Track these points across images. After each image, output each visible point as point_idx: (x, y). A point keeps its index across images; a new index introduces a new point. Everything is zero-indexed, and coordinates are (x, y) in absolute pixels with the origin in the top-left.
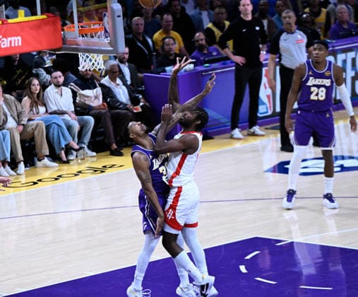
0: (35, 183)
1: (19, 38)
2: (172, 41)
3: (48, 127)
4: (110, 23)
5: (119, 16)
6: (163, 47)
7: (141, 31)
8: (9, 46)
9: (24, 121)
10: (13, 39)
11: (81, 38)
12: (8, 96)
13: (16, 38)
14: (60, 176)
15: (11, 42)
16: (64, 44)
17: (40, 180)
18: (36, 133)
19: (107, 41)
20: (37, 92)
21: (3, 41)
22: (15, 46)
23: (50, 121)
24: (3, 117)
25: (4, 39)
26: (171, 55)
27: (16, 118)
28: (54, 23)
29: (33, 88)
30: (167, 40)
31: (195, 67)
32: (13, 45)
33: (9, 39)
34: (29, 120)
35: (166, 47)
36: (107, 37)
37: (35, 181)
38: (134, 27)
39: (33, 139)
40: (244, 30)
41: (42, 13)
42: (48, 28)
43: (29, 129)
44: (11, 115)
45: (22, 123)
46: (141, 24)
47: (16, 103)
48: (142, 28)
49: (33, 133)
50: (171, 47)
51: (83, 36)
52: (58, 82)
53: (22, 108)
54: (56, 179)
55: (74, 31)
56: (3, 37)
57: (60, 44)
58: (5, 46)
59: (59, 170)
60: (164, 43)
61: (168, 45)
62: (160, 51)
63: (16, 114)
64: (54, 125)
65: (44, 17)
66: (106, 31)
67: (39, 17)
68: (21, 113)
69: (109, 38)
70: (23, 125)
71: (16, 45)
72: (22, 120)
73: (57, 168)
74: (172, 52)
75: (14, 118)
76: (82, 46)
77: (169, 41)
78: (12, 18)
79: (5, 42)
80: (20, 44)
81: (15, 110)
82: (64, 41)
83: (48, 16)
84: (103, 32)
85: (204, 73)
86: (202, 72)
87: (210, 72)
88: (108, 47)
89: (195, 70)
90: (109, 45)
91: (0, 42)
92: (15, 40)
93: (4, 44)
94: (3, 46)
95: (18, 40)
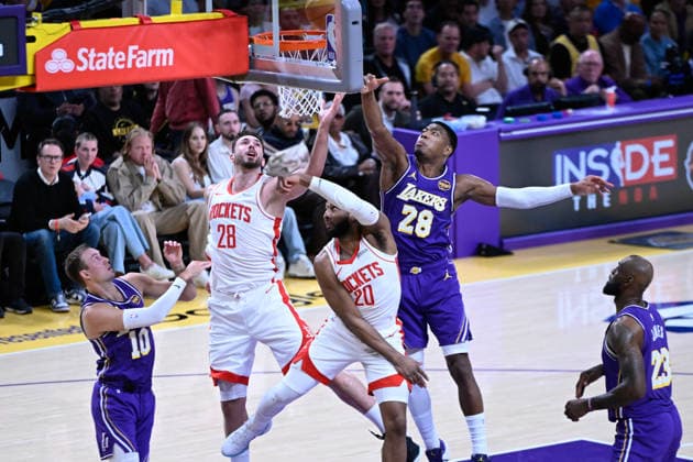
0: (182, 317)
1: (170, 51)
2: (451, 68)
4: (339, 32)
5: (355, 23)
6: (434, 80)
7: (390, 51)
8: (150, 65)
10: (159, 52)
11: (283, 59)
13: (164, 52)
15: (154, 58)
16: (251, 67)
17: (191, 313)
18: (192, 221)
19: (330, 67)
20: (201, 151)
21: (141, 55)
22: (161, 66)
25: (143, 52)
26: (449, 93)
28: (236, 28)
29: (193, 142)
30: (444, 65)
32: (158, 64)
33: (152, 52)
35: (440, 79)
36: (331, 60)
37: (184, 313)
38: (377, 41)
41: (216, 8)
42: (223, 37)
46: (391, 38)
48: (391, 45)
49: (187, 222)
50: (449, 78)
51: (287, 55)
52: (232, 131)
55: (271, 44)
56: (140, 49)
57: (243, 67)
58: (144, 65)
60: (437, 72)
61: (444, 75)
65: (219, 15)
66: (330, 48)
67: (210, 15)
69: (334, 62)
71: (164, 64)
74: (451, 88)
76: (285, 74)
77: (447, 68)
78: (159, 15)
79: (144, 58)
80: (171, 63)
82: (252, 61)
83: (226, 16)
84: (325, 49)
85: (502, 135)
86: (500, 131)
87: (515, 133)
88: (332, 78)
89: (487, 127)
90: (333, 75)
91: (135, 57)
92: (162, 55)
93: (141, 62)
94: (138, 65)
95: (168, 55)
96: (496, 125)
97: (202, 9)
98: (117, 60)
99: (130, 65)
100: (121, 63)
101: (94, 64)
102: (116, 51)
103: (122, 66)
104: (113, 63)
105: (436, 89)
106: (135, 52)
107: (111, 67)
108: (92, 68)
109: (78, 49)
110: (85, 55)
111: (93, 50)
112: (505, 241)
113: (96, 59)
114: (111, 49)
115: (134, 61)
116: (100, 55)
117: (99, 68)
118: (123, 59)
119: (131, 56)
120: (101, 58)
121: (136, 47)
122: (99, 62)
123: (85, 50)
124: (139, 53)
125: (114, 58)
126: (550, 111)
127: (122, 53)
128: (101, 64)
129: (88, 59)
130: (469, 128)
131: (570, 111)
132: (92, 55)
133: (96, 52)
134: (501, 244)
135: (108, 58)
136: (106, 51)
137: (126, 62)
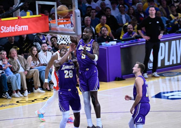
0: (33, 101)
1: (27, 26)
2: (105, 29)
3: (40, 72)
4: (74, 19)
5: (78, 16)
6: (101, 32)
7: (89, 24)
8: (21, 30)
9: (28, 69)
10: (24, 26)
12: (20, 56)
13: (25, 26)
14: (46, 98)
15: (22, 28)
16: (50, 30)
17: (36, 100)
18: (34, 75)
19: (72, 29)
20: (36, 54)
21: (19, 28)
22: (25, 30)
23: (41, 69)
24: (17, 67)
26: (105, 36)
27: (24, 67)
28: (45, 19)
29: (34, 52)
30: (103, 28)
31: (117, 43)
32: (24, 30)
33: (22, 27)
34: (31, 68)
35: (102, 32)
36: (72, 27)
38: (85, 22)
39: (32, 78)
40: (150, 23)
41: (39, 14)
42: (42, 22)
43: (31, 73)
44: (22, 66)
45: (27, 70)
46: (89, 21)
47: (24, 59)
48: (89, 22)
49: (33, 75)
50: (105, 32)
52: (45, 49)
53: (27, 62)
54: (44, 99)
55: (55, 23)
56: (18, 26)
57: (48, 30)
58: (20, 30)
59: (45, 95)
60: (101, 30)
61: (103, 31)
62: (99, 34)
63: (24, 65)
64: (43, 71)
65: (40, 16)
66: (72, 24)
67: (38, 15)
68: (27, 64)
69: (73, 27)
70: (28, 71)
72: (27, 68)
73: (45, 93)
74: (106, 34)
75: (23, 67)
76: (60, 31)
77: (104, 29)
78: (23, 16)
79: (20, 28)
80: (27, 29)
81: (23, 63)
82: (50, 28)
83: (42, 16)
84: (70, 24)
85: (121, 46)
86: (120, 45)
87: (125, 46)
88: (72, 32)
89: (117, 44)
90: (73, 31)
91: (17, 28)
92: (25, 27)
93: (19, 29)
94: (18, 30)
95: (26, 27)
96: (119, 44)
97: (36, 14)
98: (12, 29)
99: (16, 31)
100: (13, 30)
101: (6, 31)
102: (12, 27)
103: (14, 31)
104: (11, 30)
105: (101, 35)
106: (17, 27)
107: (10, 31)
108: (5, 32)
109: (1, 26)
110: (3, 28)
111: (5, 27)
112: (123, 76)
113: (6, 29)
114: (10, 26)
115: (17, 29)
116: (7, 28)
117: (7, 32)
118: (14, 29)
119: (16, 28)
120: (8, 29)
121: (17, 25)
122: (7, 30)
123: (3, 27)
124: (18, 27)
125: (11, 29)
126: (134, 39)
127: (13, 27)
128: (8, 31)
129: (4, 29)
130: (112, 45)
131: (140, 39)
132: (5, 28)
133: (6, 27)
134: (122, 77)
135: (10, 29)
136: (9, 27)
137: (15, 30)
